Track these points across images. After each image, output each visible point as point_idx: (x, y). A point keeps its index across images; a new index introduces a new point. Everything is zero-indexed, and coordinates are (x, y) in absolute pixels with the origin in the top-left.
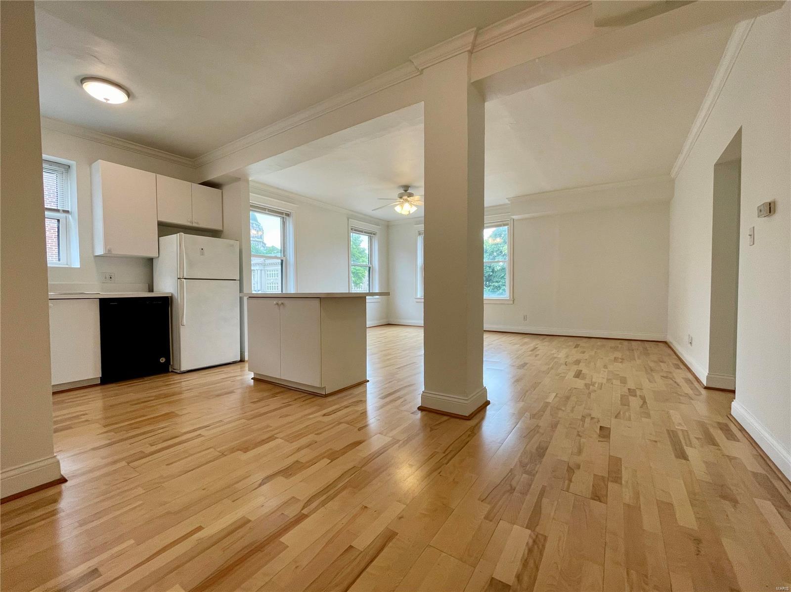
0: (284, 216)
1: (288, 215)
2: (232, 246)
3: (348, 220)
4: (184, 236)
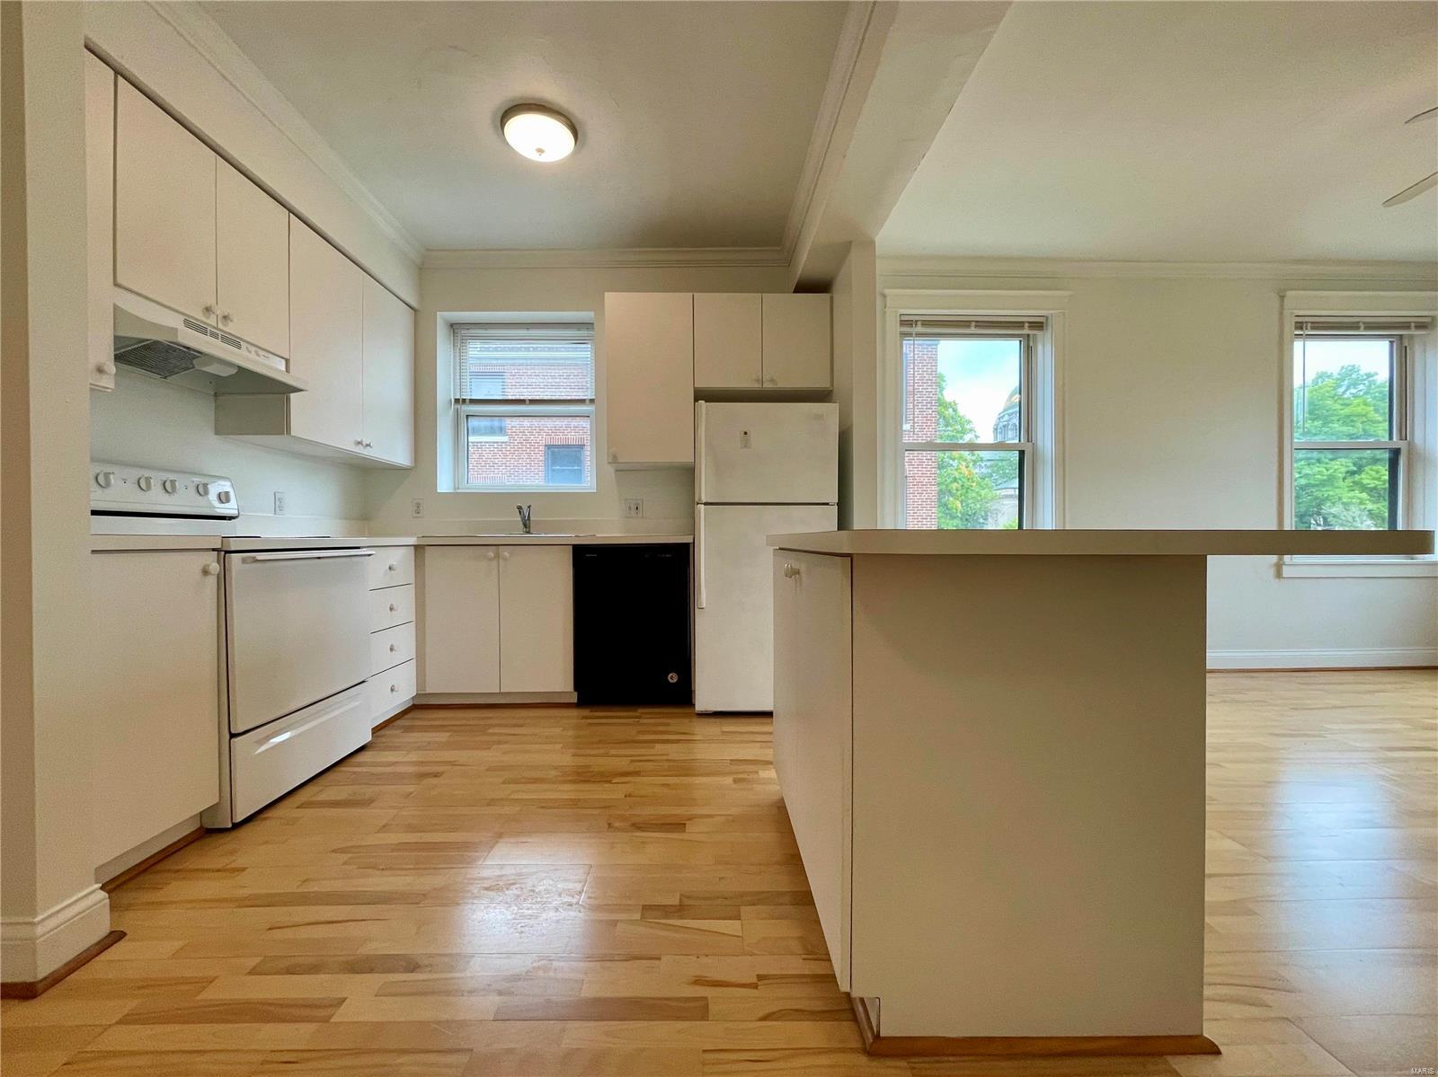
0: (1026, 331)
1: (1038, 325)
2: (819, 417)
3: (1282, 298)
4: (707, 408)
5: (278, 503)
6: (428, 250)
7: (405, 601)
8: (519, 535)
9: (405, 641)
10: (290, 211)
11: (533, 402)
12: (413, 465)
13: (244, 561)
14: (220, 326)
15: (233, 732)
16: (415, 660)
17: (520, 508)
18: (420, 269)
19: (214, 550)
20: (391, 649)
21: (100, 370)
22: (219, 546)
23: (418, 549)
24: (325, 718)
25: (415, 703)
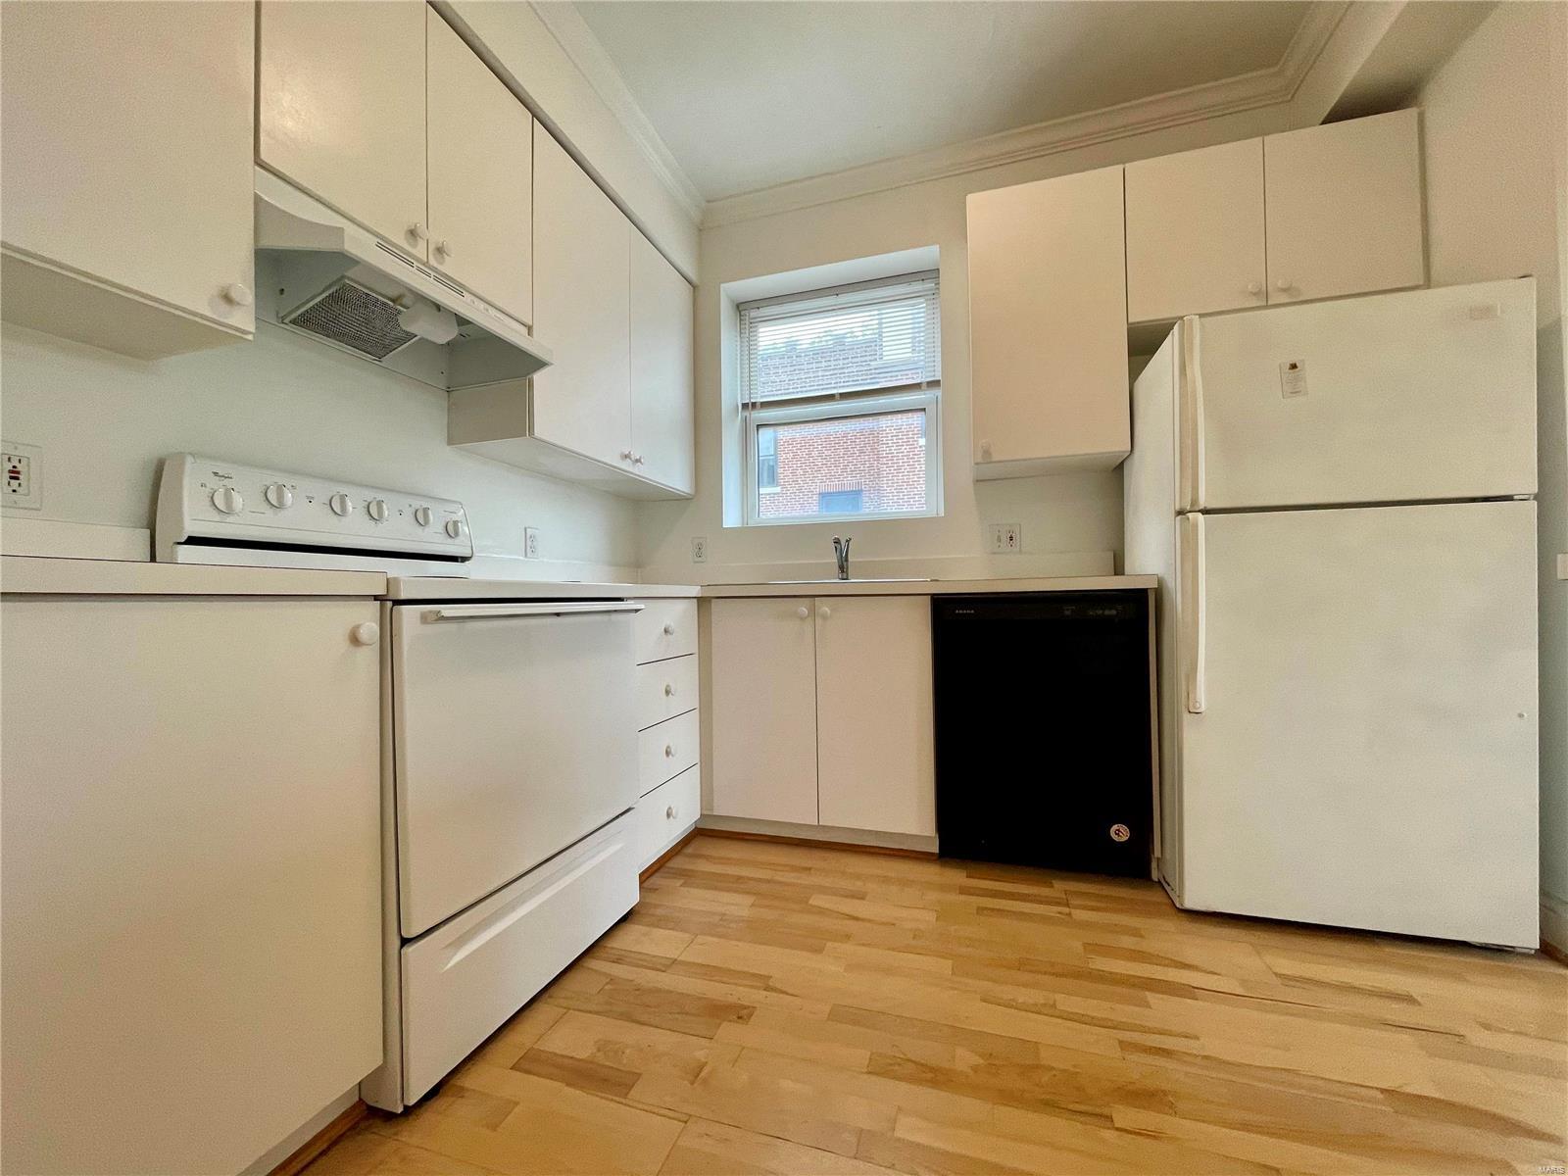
4: (1202, 325)
5: (529, 543)
6: (708, 201)
7: (685, 677)
8: (832, 582)
9: (685, 737)
10: (536, 115)
11: (844, 396)
12: (693, 493)
13: (424, 619)
14: (433, 262)
15: (405, 935)
16: (698, 766)
17: (837, 542)
18: (700, 230)
19: (376, 598)
20: (668, 753)
21: (227, 299)
22: (381, 591)
23: (703, 602)
24: (568, 880)
25: (699, 826)
